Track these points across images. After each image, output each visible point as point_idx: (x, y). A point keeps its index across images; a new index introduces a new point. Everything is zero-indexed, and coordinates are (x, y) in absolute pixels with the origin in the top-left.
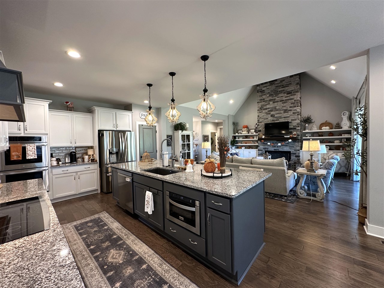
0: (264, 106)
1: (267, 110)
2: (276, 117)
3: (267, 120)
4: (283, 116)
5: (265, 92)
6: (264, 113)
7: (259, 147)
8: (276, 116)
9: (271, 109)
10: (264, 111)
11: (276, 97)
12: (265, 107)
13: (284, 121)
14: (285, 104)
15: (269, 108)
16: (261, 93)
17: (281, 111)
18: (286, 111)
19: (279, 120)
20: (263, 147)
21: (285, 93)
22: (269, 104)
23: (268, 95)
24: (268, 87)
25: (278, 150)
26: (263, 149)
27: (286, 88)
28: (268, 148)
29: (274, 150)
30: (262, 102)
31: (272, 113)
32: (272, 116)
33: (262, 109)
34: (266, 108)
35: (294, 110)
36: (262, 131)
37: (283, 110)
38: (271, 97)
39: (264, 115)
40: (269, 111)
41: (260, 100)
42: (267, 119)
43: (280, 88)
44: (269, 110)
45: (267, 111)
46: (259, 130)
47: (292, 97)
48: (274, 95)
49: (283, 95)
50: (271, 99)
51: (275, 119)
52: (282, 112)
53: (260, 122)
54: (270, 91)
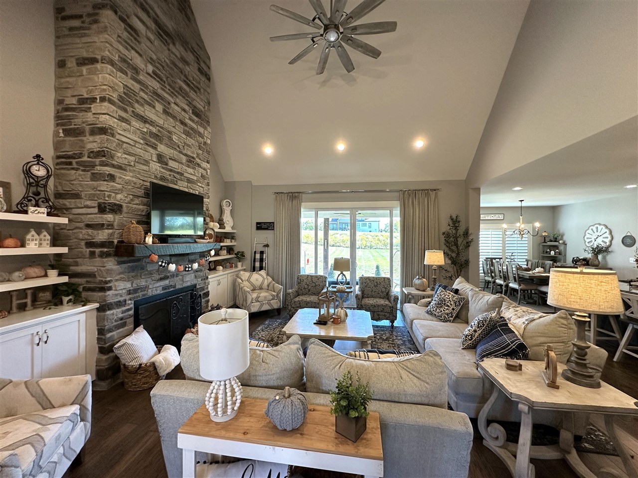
0: (137, 102)
1: (147, 125)
2: (171, 171)
3: (145, 168)
4: (186, 175)
5: (139, 42)
6: (134, 133)
7: (110, 289)
8: (172, 164)
9: (159, 131)
10: (136, 124)
11: (172, 97)
12: (139, 109)
13: (187, 190)
14: (190, 141)
15: (152, 123)
16: (125, 29)
17: (182, 156)
18: (191, 161)
19: (179, 182)
20: (128, 285)
21: (190, 104)
22: (154, 107)
23: (150, 69)
24: (152, 37)
25: (175, 287)
26: (128, 297)
27: (192, 94)
28: (146, 288)
29: (164, 289)
30: (126, 74)
31: (162, 148)
32: (161, 158)
33: (129, 109)
34: (142, 114)
35: (204, 169)
36: (125, 209)
37: (186, 155)
38: (158, 85)
39: (135, 139)
40: (152, 134)
41: (124, 60)
42: (146, 163)
43: (180, 79)
44: (154, 130)
45: (145, 130)
46: (112, 201)
47: (201, 130)
48: (168, 87)
49: (187, 108)
50: (160, 91)
51: (167, 174)
52: (184, 159)
53: (120, 167)
54: (154, 57)
